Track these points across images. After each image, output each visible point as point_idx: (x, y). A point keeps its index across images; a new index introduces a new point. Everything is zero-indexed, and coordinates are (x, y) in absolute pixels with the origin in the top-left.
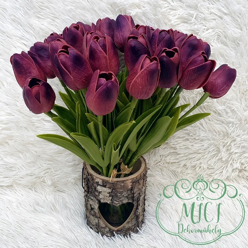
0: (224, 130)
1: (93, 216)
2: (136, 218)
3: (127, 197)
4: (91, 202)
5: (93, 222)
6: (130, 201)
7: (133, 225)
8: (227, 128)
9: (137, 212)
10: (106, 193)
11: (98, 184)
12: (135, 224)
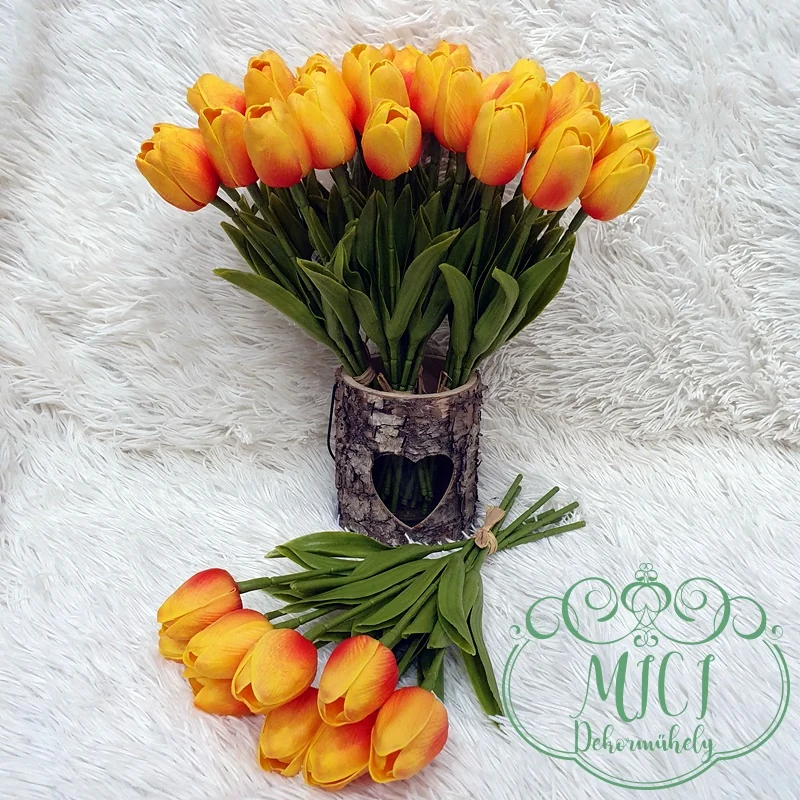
0: (661, 303)
1: (358, 495)
2: (455, 502)
3: (438, 440)
4: (355, 461)
5: (359, 513)
6: (444, 453)
7: (451, 519)
8: (669, 301)
9: (460, 485)
10: (391, 429)
11: (372, 408)
12: (455, 520)
